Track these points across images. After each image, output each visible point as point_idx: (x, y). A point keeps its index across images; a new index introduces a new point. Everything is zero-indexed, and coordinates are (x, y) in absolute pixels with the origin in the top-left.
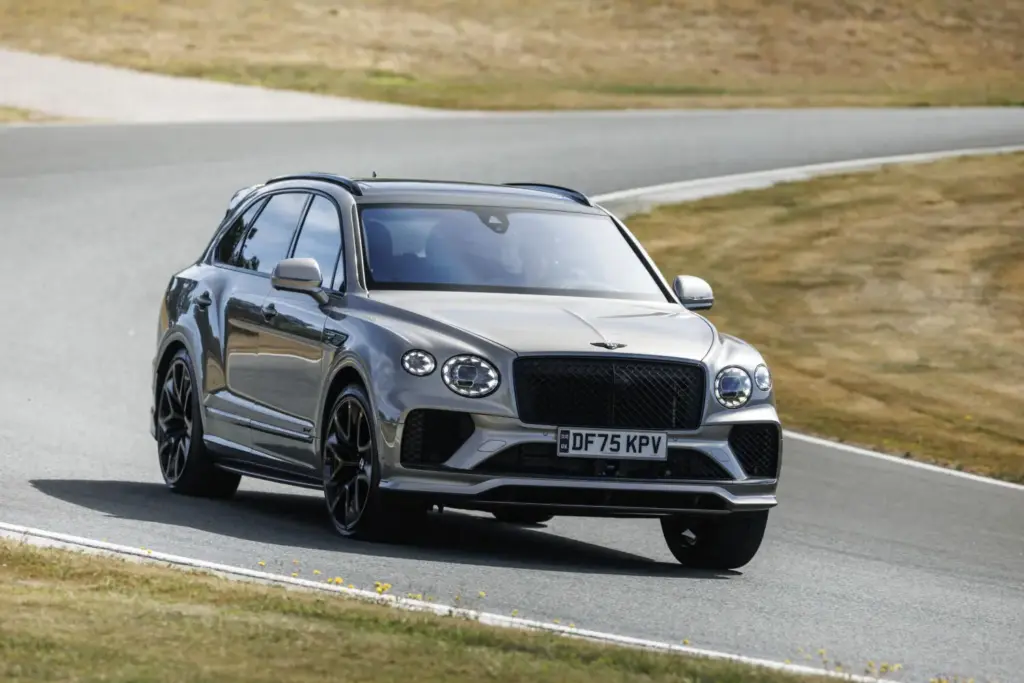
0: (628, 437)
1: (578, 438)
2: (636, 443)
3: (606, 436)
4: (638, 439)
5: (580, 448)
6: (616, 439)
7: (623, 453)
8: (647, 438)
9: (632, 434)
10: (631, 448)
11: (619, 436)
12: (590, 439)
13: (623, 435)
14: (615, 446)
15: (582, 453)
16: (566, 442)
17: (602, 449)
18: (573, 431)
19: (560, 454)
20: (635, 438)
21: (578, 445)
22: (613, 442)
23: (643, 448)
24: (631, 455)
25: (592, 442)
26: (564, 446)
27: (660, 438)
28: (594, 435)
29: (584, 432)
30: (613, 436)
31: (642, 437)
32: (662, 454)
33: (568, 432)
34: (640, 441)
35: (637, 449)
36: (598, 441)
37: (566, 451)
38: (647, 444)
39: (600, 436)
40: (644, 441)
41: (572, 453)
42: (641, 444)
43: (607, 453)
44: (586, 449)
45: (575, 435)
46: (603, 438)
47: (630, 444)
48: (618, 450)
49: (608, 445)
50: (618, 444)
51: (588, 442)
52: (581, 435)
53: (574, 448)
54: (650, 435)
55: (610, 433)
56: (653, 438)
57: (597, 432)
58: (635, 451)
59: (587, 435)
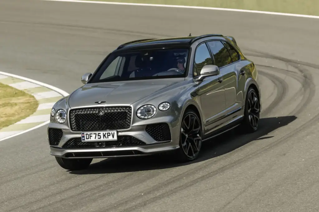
0: (103, 133)
1: (87, 135)
2: (106, 135)
3: (96, 134)
4: (106, 134)
5: (88, 139)
6: (99, 135)
7: (102, 139)
8: (110, 133)
9: (104, 133)
10: (105, 137)
11: (100, 133)
12: (91, 135)
13: (102, 133)
14: (99, 137)
15: (89, 140)
16: (84, 137)
17: (95, 138)
18: (85, 133)
19: (83, 141)
20: (106, 133)
21: (88, 138)
22: (98, 136)
23: (109, 136)
24: (105, 139)
25: (92, 136)
26: (83, 138)
27: (114, 133)
28: (92, 134)
29: (89, 133)
30: (98, 134)
31: (108, 133)
32: (115, 138)
33: (84, 134)
34: (108, 134)
35: (107, 137)
36: (94, 136)
37: (84, 140)
38: (110, 135)
39: (94, 134)
40: (109, 134)
41: (86, 140)
42: (108, 136)
43: (97, 139)
44: (90, 139)
45: (86, 134)
46: (95, 135)
47: (104, 136)
48: (100, 138)
49: (97, 137)
50: (100, 136)
51: (90, 136)
52: (88, 134)
53: (87, 139)
54: (110, 132)
55: (97, 133)
56: (112, 133)
57: (93, 133)
58: (106, 138)
59: (90, 134)
